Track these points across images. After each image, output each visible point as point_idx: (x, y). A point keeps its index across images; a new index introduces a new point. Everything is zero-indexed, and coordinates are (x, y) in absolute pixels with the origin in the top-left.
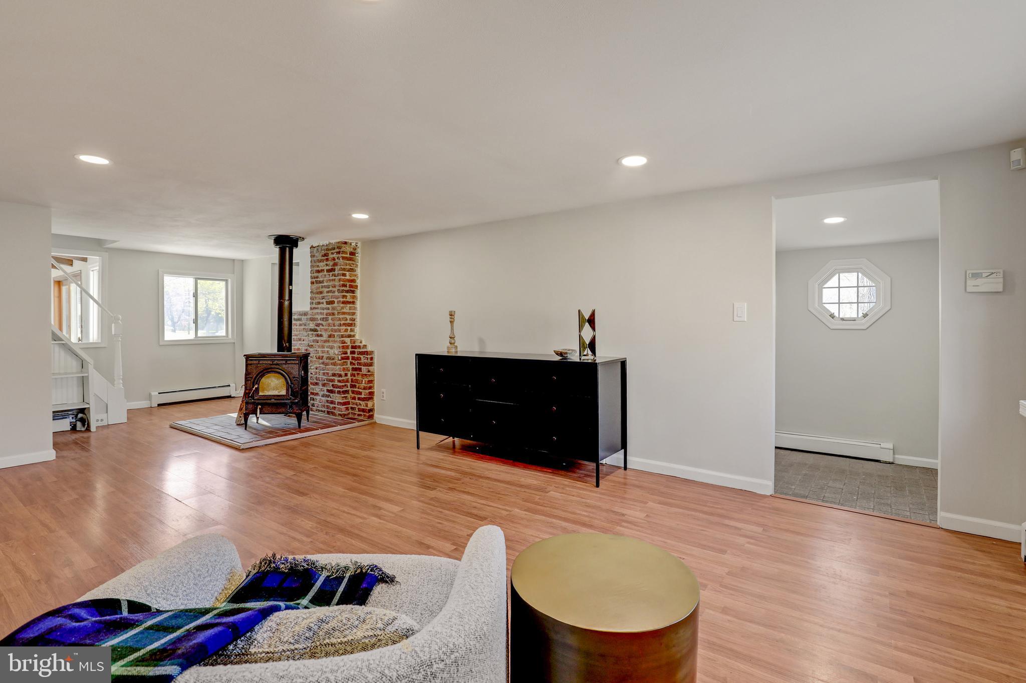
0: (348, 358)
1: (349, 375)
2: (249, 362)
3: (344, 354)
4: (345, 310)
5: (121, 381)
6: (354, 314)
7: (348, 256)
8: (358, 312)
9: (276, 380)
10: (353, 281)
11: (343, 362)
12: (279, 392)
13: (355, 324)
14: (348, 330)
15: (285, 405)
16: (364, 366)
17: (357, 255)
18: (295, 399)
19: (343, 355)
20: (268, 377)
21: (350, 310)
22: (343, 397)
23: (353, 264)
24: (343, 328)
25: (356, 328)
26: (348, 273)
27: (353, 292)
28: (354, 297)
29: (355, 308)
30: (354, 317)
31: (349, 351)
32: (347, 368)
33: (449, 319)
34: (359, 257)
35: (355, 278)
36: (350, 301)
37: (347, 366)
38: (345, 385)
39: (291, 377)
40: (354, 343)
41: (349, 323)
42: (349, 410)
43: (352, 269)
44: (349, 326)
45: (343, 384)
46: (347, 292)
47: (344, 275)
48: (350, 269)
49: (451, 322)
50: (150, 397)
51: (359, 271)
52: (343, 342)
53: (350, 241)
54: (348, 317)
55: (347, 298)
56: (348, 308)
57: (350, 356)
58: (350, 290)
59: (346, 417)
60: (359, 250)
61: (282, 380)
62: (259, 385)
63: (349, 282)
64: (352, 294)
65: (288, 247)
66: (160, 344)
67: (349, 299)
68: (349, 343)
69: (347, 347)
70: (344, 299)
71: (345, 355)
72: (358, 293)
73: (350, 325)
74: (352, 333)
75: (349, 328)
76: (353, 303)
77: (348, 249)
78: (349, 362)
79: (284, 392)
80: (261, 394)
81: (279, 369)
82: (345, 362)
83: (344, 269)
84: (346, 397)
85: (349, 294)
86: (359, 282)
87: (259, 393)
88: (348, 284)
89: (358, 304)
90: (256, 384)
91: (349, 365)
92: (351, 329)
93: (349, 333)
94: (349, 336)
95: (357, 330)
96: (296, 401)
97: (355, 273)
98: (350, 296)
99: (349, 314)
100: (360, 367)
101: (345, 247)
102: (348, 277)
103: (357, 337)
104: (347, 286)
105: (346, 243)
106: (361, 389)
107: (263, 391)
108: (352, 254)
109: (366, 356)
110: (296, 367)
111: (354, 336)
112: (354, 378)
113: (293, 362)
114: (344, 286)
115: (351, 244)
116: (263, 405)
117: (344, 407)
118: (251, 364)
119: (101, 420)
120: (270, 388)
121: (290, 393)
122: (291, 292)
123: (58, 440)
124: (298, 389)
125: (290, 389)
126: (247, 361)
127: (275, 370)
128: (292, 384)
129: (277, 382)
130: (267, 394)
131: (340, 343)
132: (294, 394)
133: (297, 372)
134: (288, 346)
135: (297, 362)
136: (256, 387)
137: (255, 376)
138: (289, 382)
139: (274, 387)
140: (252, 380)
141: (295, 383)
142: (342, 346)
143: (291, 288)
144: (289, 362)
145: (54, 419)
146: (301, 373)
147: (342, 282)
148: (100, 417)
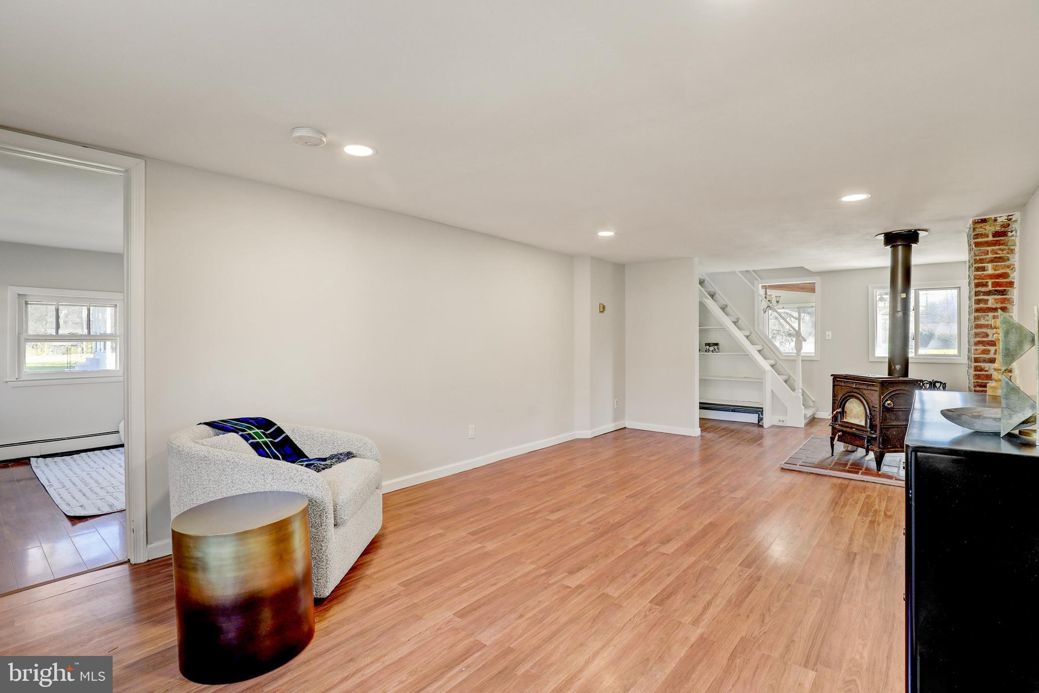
2: (836, 383)
3: (981, 386)
4: (983, 322)
7: (991, 238)
9: (857, 407)
10: (1004, 275)
12: (860, 422)
14: (989, 351)
15: (862, 438)
17: (1013, 236)
18: (873, 434)
19: (979, 389)
20: (852, 402)
23: (1001, 250)
26: (990, 266)
27: (1002, 293)
28: (1004, 301)
34: (1016, 238)
35: (1007, 271)
36: (994, 306)
39: (871, 405)
41: (991, 341)
43: (1000, 258)
46: (989, 293)
47: (981, 269)
48: (996, 258)
51: (1015, 259)
52: (979, 368)
53: (994, 217)
55: (987, 304)
60: (1013, 226)
61: (862, 409)
62: (843, 409)
63: (992, 278)
64: (1000, 297)
65: (899, 245)
66: (870, 361)
67: (992, 304)
69: (988, 377)
70: (981, 306)
72: (1015, 293)
76: (1004, 309)
77: (990, 229)
79: (863, 423)
80: (845, 420)
81: (860, 395)
83: (981, 261)
85: (993, 297)
86: (1015, 276)
87: (843, 418)
88: (991, 281)
90: (841, 408)
93: (992, 356)
96: (874, 436)
97: (1007, 263)
98: (996, 299)
101: (982, 227)
102: (990, 272)
104: (987, 286)
105: (984, 221)
107: (847, 416)
108: (1000, 234)
110: (876, 395)
113: (873, 388)
114: (984, 285)
115: (996, 220)
118: (838, 385)
119: (780, 421)
120: (852, 414)
121: (868, 426)
122: (906, 302)
123: (704, 423)
124: (877, 422)
125: (868, 421)
126: (834, 382)
127: (856, 394)
128: (870, 414)
129: (858, 410)
130: (850, 421)
131: (975, 370)
132: (872, 427)
133: (878, 402)
134: (898, 369)
135: (877, 389)
136: (838, 410)
137: (839, 398)
138: (868, 411)
139: (856, 413)
140: (837, 403)
141: (873, 414)
142: (976, 375)
143: (904, 295)
144: (869, 388)
145: (701, 408)
146: (884, 403)
147: (976, 281)
148: (782, 418)
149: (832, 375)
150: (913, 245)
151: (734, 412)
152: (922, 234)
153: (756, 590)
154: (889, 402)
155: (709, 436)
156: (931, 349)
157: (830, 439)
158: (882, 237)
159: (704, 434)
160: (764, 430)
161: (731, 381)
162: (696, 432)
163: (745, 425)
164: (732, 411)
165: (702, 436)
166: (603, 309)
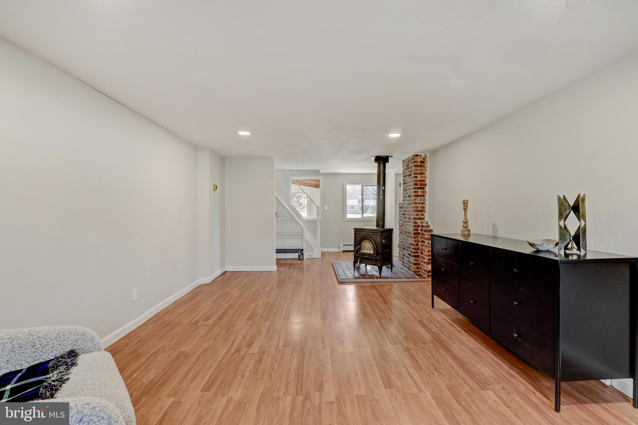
0: (419, 234)
1: (420, 245)
2: (356, 232)
3: (416, 230)
4: (416, 201)
5: (319, 238)
6: (423, 203)
7: (419, 164)
8: (427, 203)
9: (368, 244)
10: (424, 181)
11: (415, 236)
12: (370, 252)
13: (424, 210)
14: (419, 214)
15: (371, 260)
16: (426, 240)
17: (426, 163)
18: (378, 257)
19: (415, 232)
20: (365, 242)
21: (420, 201)
22: (414, 260)
23: (423, 169)
24: (415, 213)
25: (425, 213)
26: (419, 176)
27: (423, 188)
28: (424, 192)
29: (425, 200)
30: (423, 205)
31: (419, 229)
32: (418, 240)
33: (463, 207)
34: (428, 164)
35: (425, 179)
36: (420, 194)
37: (418, 239)
38: (417, 252)
39: (376, 243)
40: (422, 224)
41: (420, 210)
42: (419, 269)
43: (422, 173)
44: (419, 212)
45: (415, 251)
46: (418, 188)
47: (416, 177)
48: (421, 173)
49: (464, 209)
50: (339, 247)
51: (427, 174)
52: (415, 222)
53: (420, 154)
54: (419, 206)
55: (418, 193)
56: (419, 199)
57: (421, 232)
58: (421, 187)
59: (417, 273)
60: (427, 159)
61: (371, 245)
62: (360, 246)
63: (419, 182)
64: (422, 190)
65: (382, 163)
66: (345, 220)
67: (419, 193)
68: (420, 224)
69: (418, 226)
70: (416, 194)
71: (417, 232)
72: (427, 189)
73: (421, 211)
74: (422, 217)
75: (420, 213)
76: (423, 196)
77: (419, 159)
78: (420, 236)
79: (372, 252)
80: (361, 251)
81: (370, 238)
82: (417, 236)
83: (416, 174)
84: (417, 260)
85: (420, 190)
86: (427, 181)
87: (360, 251)
88: (419, 183)
89: (427, 197)
90: (359, 245)
91: (419, 239)
92: (421, 214)
93: (419, 216)
94: (420, 219)
95: (426, 215)
96: (378, 258)
97: (424, 175)
98: (421, 191)
99: (419, 203)
100: (424, 240)
101: (416, 158)
102: (419, 179)
103: (426, 219)
104: (418, 185)
105: (417, 155)
106: (425, 255)
107: (363, 250)
108: (422, 162)
109: (427, 233)
110: (379, 237)
111: (423, 219)
112: (422, 248)
113: (377, 234)
114: (417, 185)
115: (421, 156)
116: (362, 258)
117: (415, 266)
118: (357, 234)
119: (309, 256)
120: (366, 248)
121: (375, 253)
122: (384, 190)
123: (279, 263)
124: (379, 251)
125: (375, 251)
126: (355, 232)
127: (368, 238)
128: (376, 247)
129: (369, 245)
130: (364, 252)
131: (414, 223)
132: (377, 254)
133: (379, 241)
134: (381, 224)
135: (379, 234)
136: (359, 247)
137: (358, 241)
138: (375, 246)
139: (368, 248)
140: (357, 243)
141: (378, 247)
142: (414, 225)
143: (383, 188)
144: (375, 234)
145: (277, 253)
146: (382, 241)
147: (414, 183)
148: (310, 254)
149: (354, 229)
150: (387, 163)
151: (285, 253)
152: (390, 159)
153: (264, 360)
154: (384, 240)
155: (282, 269)
156: (368, 214)
157: (353, 263)
158: (373, 158)
159: (279, 269)
160: (304, 261)
161: (284, 235)
162: (274, 268)
163: (293, 260)
164: (283, 253)
165: (278, 270)
166: (215, 188)
